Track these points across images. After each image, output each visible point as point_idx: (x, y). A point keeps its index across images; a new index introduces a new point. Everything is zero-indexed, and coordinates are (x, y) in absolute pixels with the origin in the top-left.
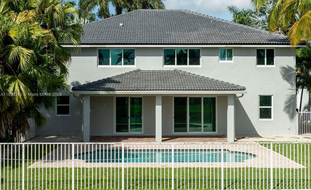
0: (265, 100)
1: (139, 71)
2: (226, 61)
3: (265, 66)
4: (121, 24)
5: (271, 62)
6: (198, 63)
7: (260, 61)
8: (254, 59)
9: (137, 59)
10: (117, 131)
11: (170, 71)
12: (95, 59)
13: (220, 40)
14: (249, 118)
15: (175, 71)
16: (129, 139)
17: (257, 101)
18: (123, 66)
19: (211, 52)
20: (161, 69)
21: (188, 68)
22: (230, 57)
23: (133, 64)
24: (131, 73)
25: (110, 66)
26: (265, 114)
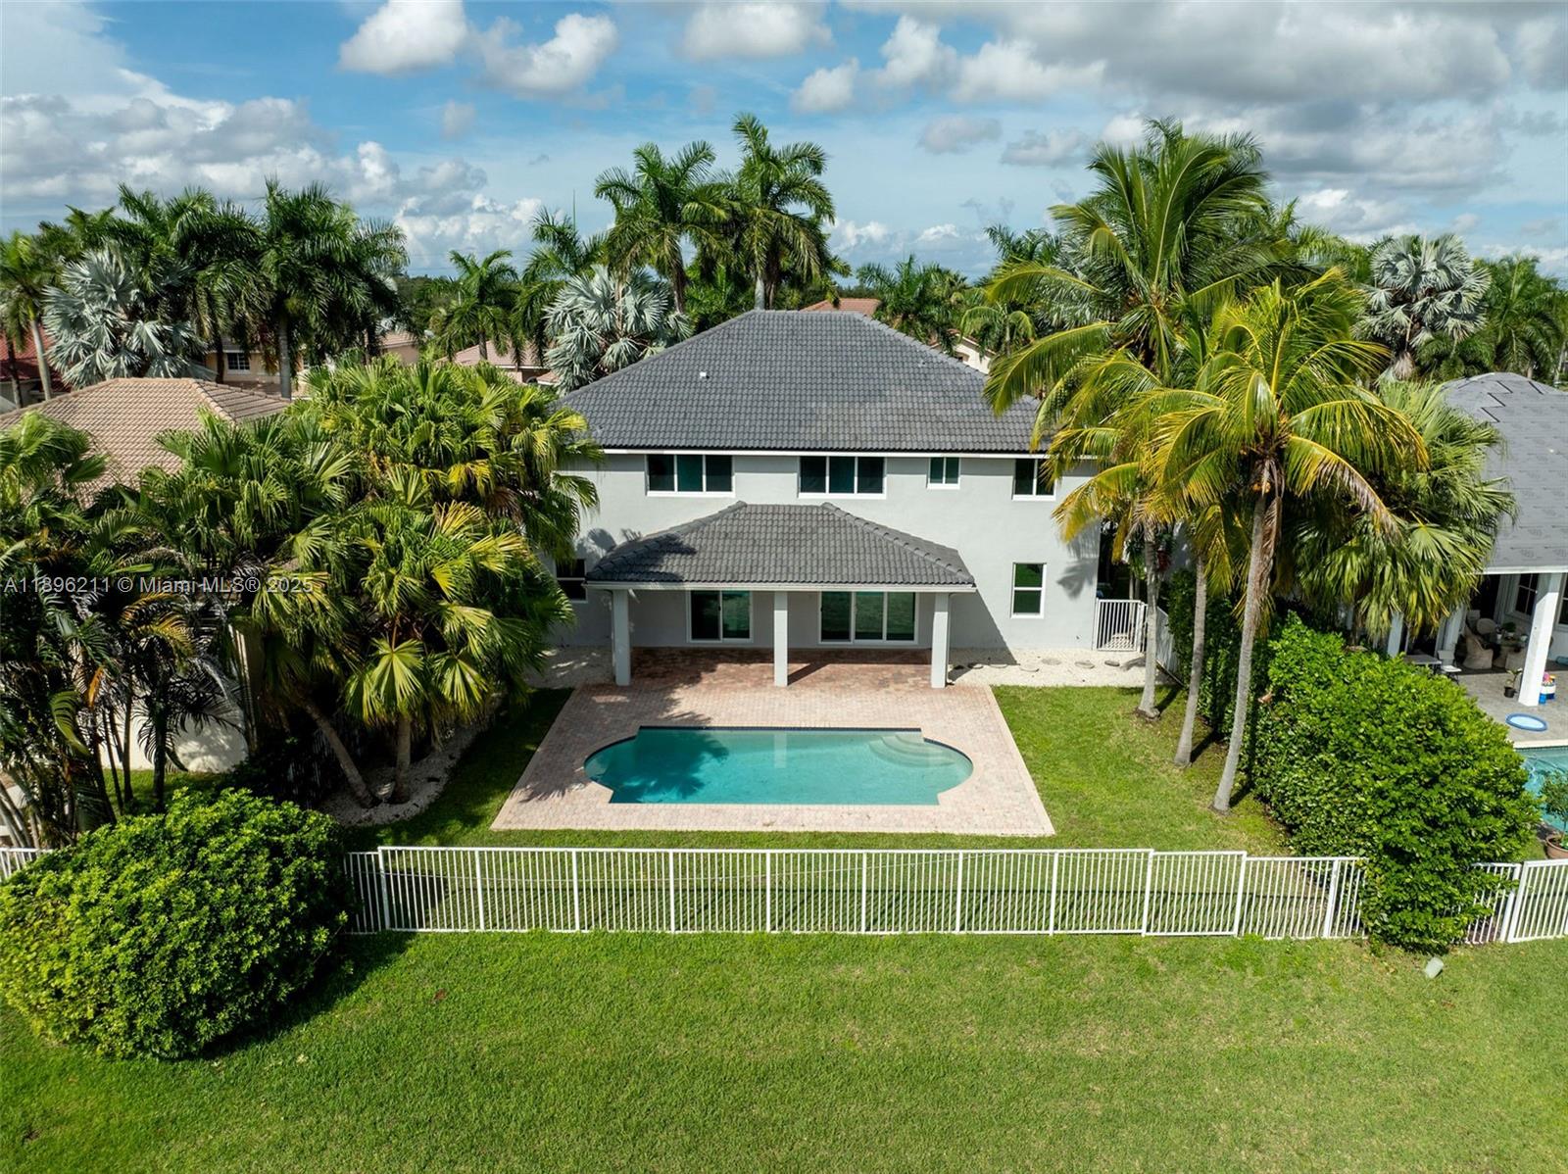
0: (1030, 573)
1: (742, 506)
2: (943, 486)
3: (1034, 497)
4: (703, 374)
5: (1045, 489)
6: (879, 490)
7: (1022, 487)
8: (1008, 481)
9: (737, 478)
10: (695, 636)
11: (812, 507)
12: (640, 477)
13: (931, 438)
14: (986, 607)
15: (823, 507)
16: (721, 667)
17: (1009, 575)
18: (705, 494)
19: (907, 466)
20: (793, 502)
21: (854, 503)
22: (952, 476)
23: (729, 488)
24: (722, 515)
25: (676, 494)
26: (1027, 603)
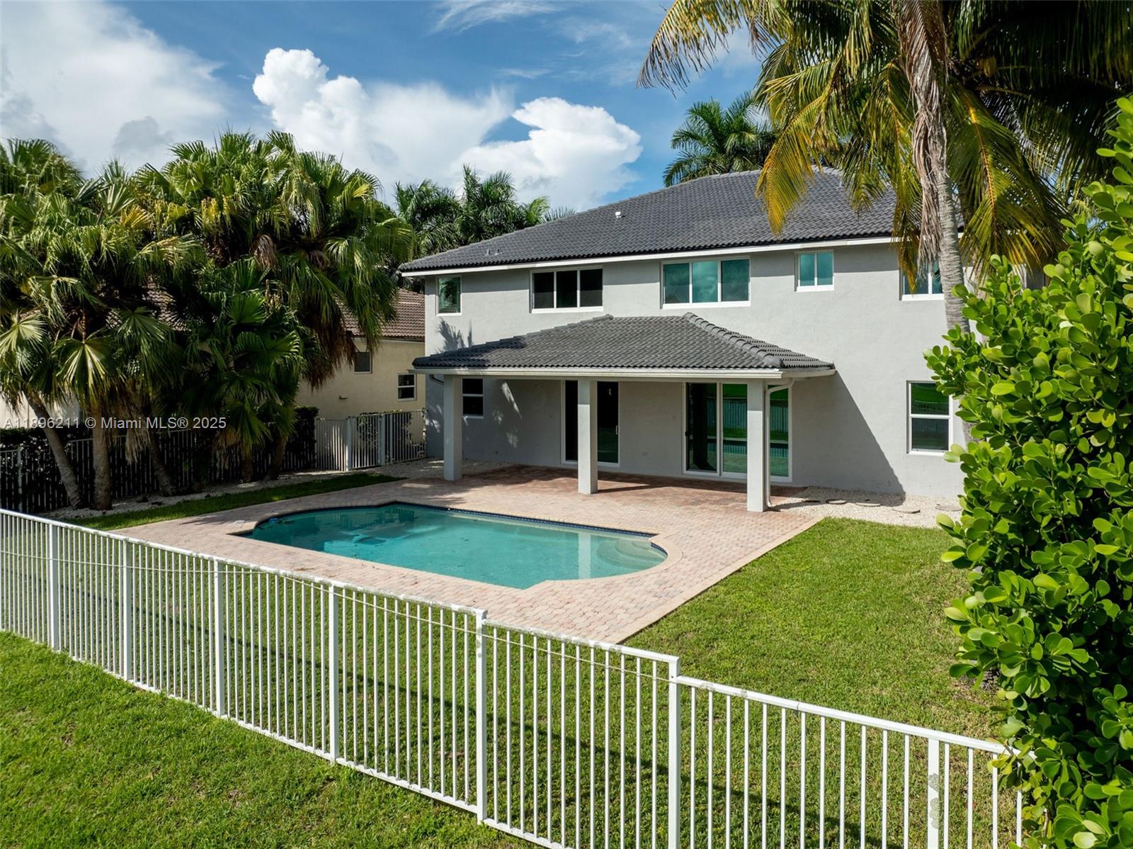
2: (817, 288)
3: (930, 297)
6: (745, 297)
8: (894, 277)
10: (568, 457)
11: (673, 317)
12: (526, 295)
14: (874, 438)
15: (684, 317)
17: (903, 397)
18: (578, 309)
20: (656, 313)
21: (716, 312)
22: (826, 276)
25: (554, 310)
